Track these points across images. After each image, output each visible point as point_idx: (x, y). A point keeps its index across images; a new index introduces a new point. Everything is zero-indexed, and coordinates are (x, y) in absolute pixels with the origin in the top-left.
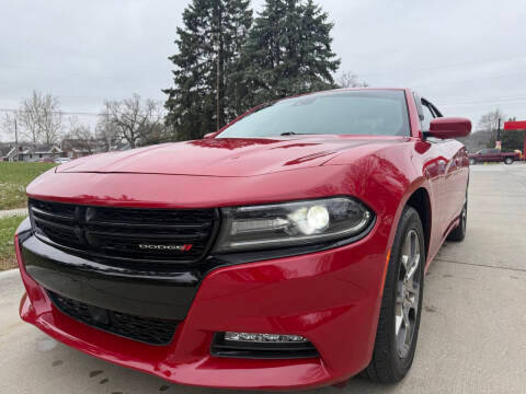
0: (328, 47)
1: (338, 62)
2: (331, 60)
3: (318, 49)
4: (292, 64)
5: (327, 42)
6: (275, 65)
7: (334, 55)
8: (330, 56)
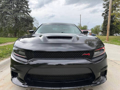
0: (28, 7)
1: (31, 11)
2: (29, 10)
3: (25, 7)
4: (18, 9)
5: (28, 5)
6: (13, 9)
7: (30, 9)
8: (29, 9)
